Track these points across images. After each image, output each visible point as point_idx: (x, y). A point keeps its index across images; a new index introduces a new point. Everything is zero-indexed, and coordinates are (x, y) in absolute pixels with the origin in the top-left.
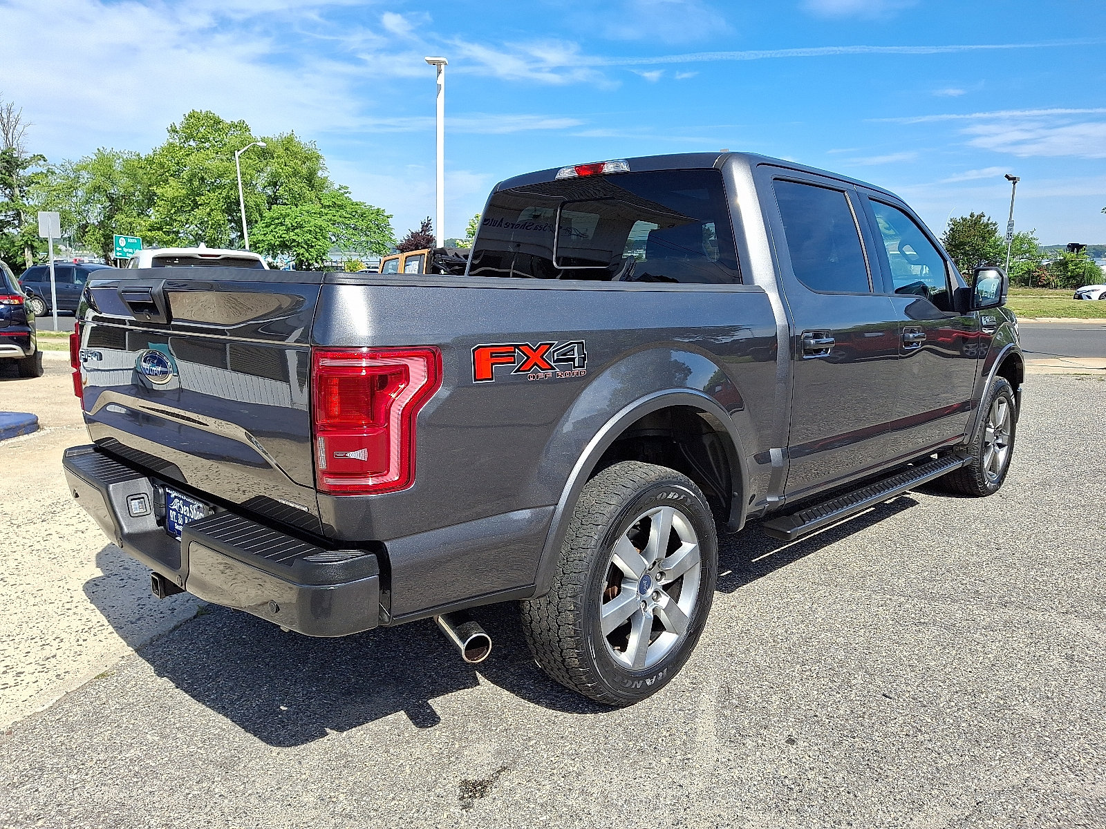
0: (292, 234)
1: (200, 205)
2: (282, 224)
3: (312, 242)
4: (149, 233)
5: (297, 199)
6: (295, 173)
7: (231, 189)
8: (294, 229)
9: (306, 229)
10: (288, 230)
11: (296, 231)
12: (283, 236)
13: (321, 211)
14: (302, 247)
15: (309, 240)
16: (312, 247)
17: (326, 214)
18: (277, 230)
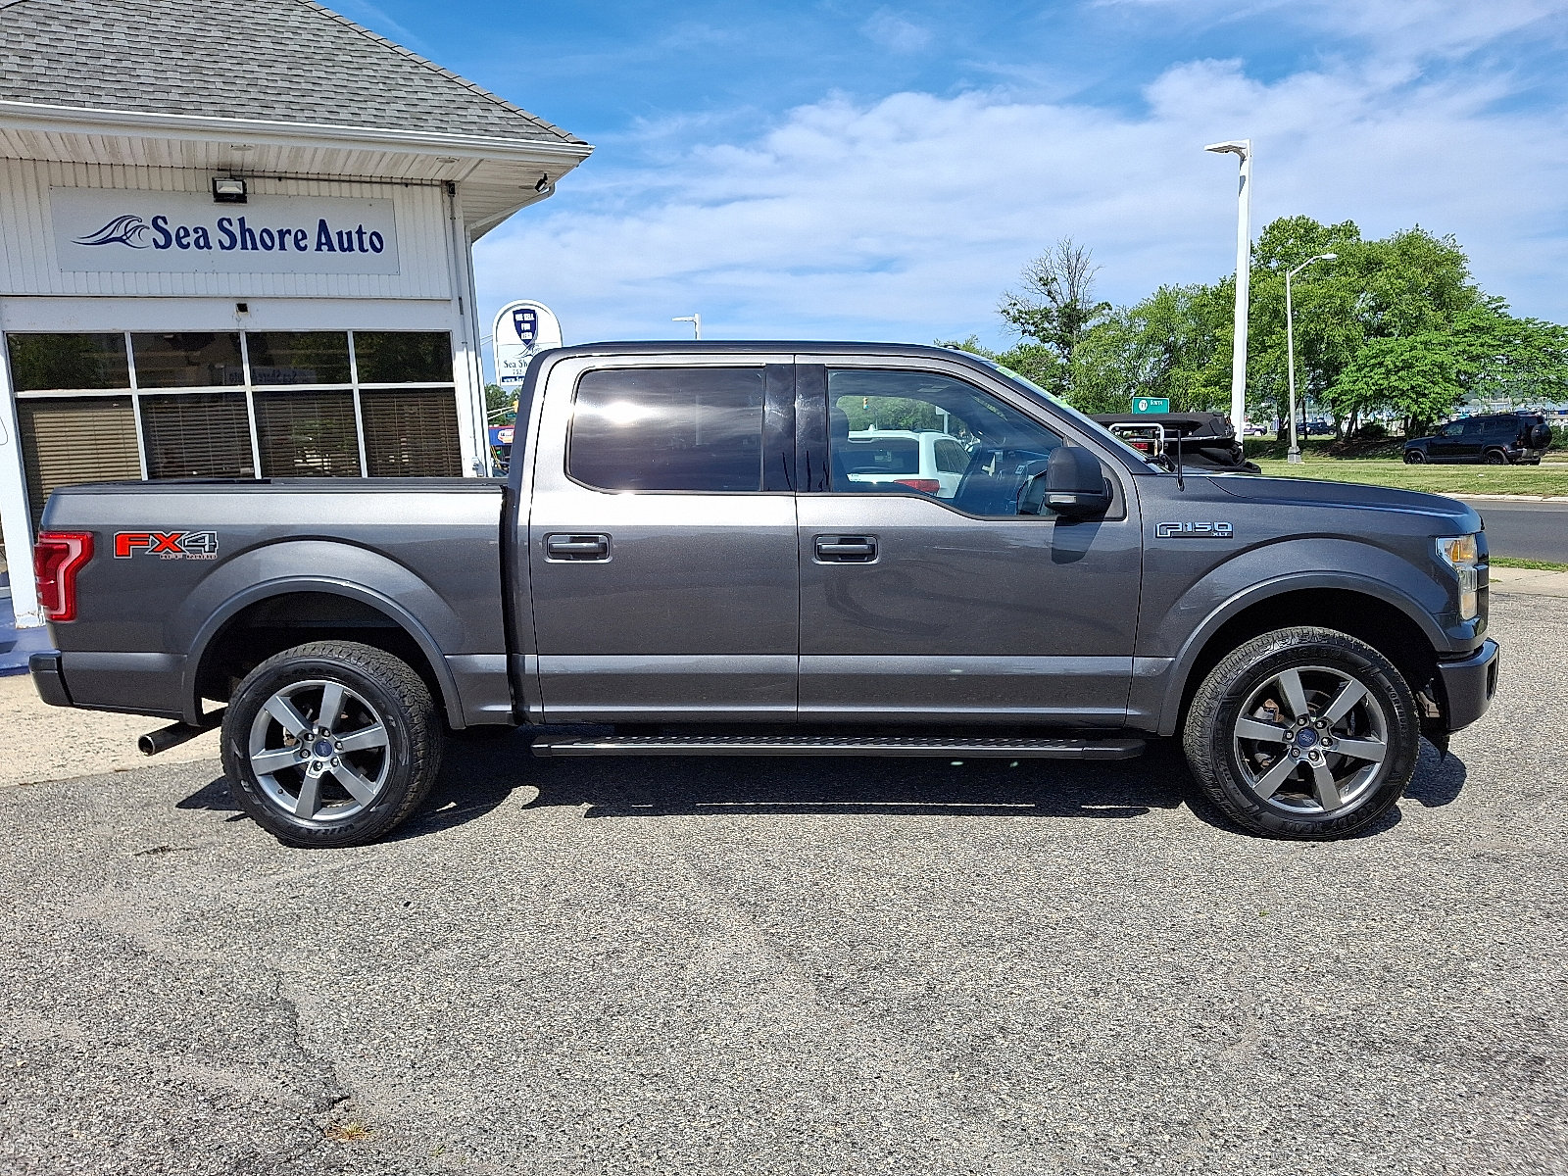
0: (1393, 378)
1: (1271, 347)
2: (1381, 364)
3: (1425, 388)
4: (1203, 389)
5: (1413, 324)
6: (1414, 289)
7: (1312, 322)
8: (1399, 371)
9: (1415, 370)
10: (1388, 372)
11: (1400, 374)
12: (1381, 382)
13: (1450, 341)
14: (1408, 396)
15: (1420, 386)
16: (1425, 395)
17: (1457, 344)
18: (1372, 374)
